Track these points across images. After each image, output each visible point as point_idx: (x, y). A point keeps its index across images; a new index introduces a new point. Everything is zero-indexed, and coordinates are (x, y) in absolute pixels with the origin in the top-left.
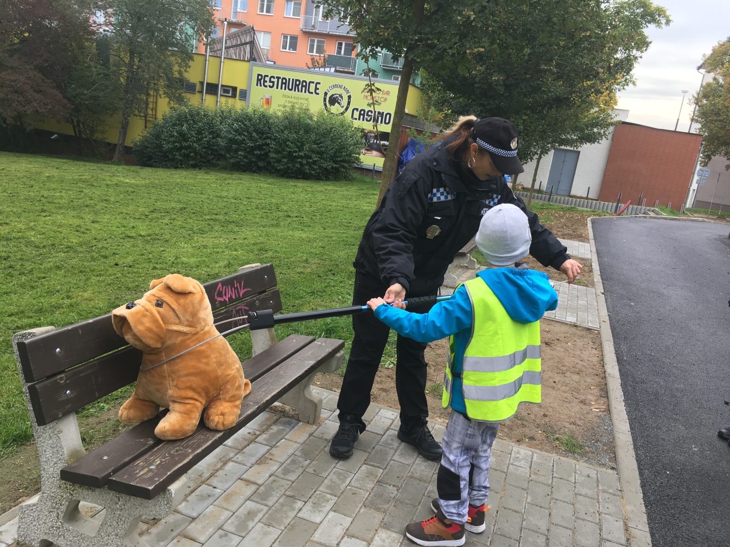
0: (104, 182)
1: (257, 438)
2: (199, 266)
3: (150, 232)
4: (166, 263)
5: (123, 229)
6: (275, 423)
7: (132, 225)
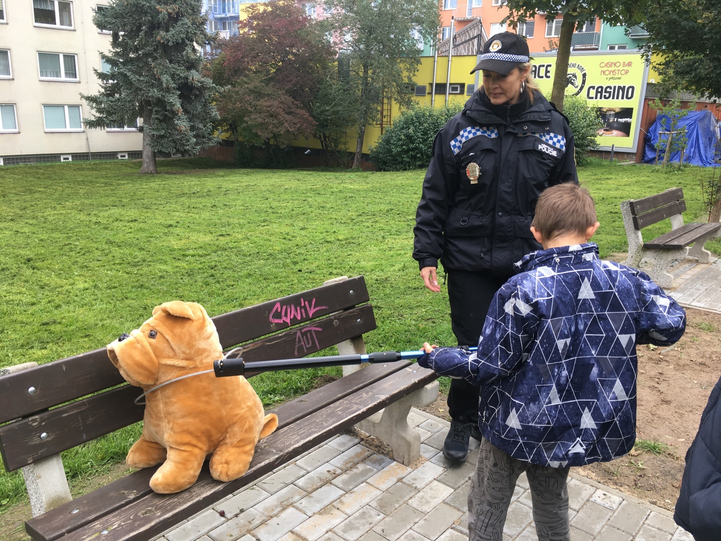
0: (331, 190)
1: (335, 478)
2: (373, 270)
3: (348, 236)
4: (344, 268)
5: (325, 234)
6: (363, 461)
7: (334, 230)
